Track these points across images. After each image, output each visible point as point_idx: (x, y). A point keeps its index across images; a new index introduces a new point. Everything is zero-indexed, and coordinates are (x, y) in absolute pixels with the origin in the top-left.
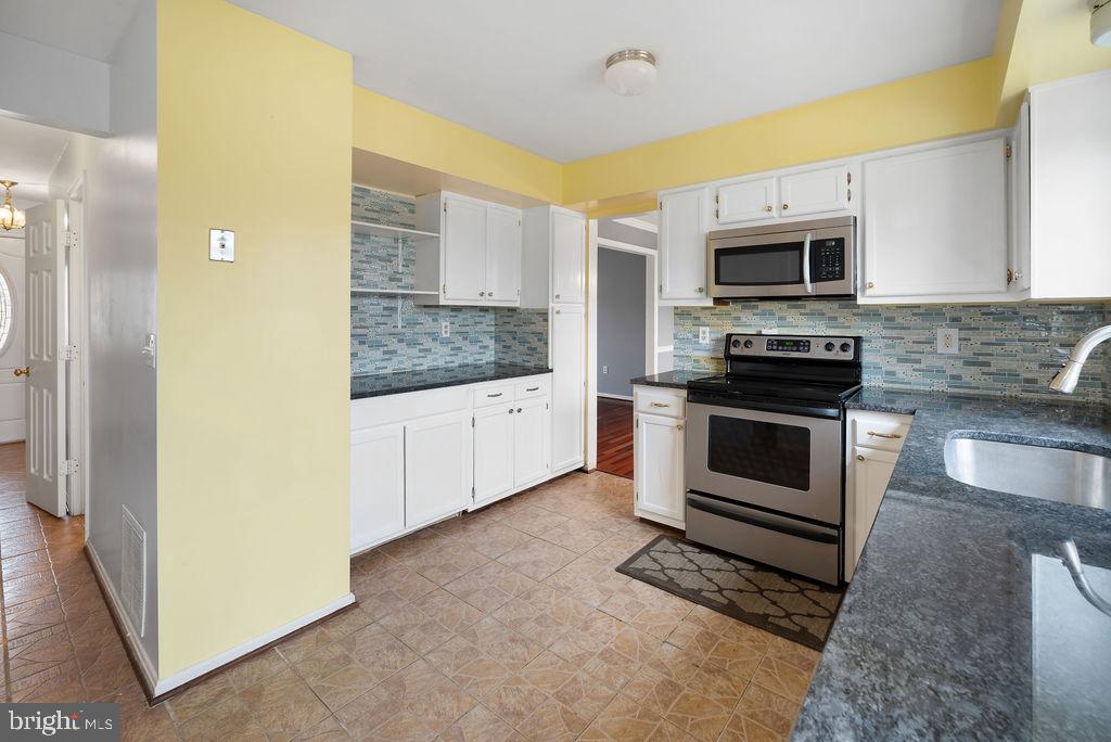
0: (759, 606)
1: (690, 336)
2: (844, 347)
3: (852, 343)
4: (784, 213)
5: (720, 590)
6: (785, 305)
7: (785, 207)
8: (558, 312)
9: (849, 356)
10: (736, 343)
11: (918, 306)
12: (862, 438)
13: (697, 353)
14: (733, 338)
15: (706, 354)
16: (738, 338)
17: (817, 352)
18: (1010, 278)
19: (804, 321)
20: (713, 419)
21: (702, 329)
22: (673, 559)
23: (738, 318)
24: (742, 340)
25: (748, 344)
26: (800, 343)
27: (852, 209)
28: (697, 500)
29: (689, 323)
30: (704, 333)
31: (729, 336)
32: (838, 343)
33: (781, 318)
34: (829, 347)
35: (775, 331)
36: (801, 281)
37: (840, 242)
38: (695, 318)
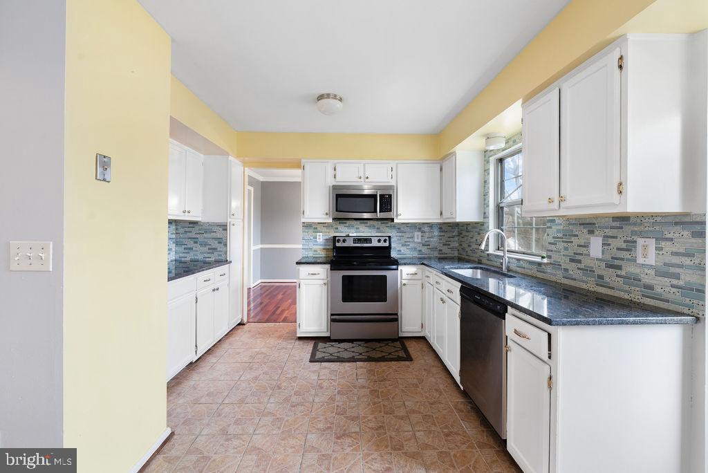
0: (379, 355)
1: (312, 238)
2: (385, 241)
3: (387, 238)
4: (367, 180)
5: (361, 354)
6: (358, 222)
7: (367, 178)
8: (234, 225)
9: (387, 244)
10: (339, 241)
11: (408, 224)
12: (404, 276)
13: (315, 247)
14: (337, 238)
15: (322, 247)
16: (340, 238)
17: (375, 243)
18: (441, 214)
19: (367, 229)
20: (343, 277)
21: (318, 234)
22: (332, 349)
23: (337, 228)
24: (341, 239)
25: (344, 241)
26: (368, 240)
27: (393, 183)
28: (335, 318)
29: (311, 230)
30: (320, 236)
31: (335, 237)
32: (383, 239)
33: (357, 228)
34: (379, 241)
35: (355, 235)
36: (376, 211)
37: (390, 196)
38: (314, 228)
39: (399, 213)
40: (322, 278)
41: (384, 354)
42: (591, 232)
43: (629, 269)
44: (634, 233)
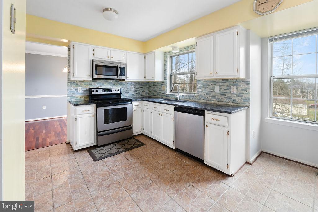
1: (74, 90)
3: (119, 89)
4: (112, 59)
5: (120, 149)
7: (112, 57)
9: (119, 92)
10: (93, 91)
13: (77, 95)
14: (92, 90)
15: (81, 95)
16: (94, 89)
17: (113, 92)
18: (145, 77)
19: (108, 85)
20: (105, 110)
21: (79, 87)
24: (95, 90)
25: (97, 91)
26: (109, 90)
27: (124, 61)
29: (74, 85)
30: (80, 88)
31: (90, 89)
32: (117, 89)
33: (102, 84)
34: (116, 90)
35: (102, 87)
36: (117, 75)
37: (124, 68)
38: (76, 84)
39: (127, 76)
40: (91, 112)
41: (131, 146)
42: (215, 84)
43: (228, 95)
44: (229, 84)
